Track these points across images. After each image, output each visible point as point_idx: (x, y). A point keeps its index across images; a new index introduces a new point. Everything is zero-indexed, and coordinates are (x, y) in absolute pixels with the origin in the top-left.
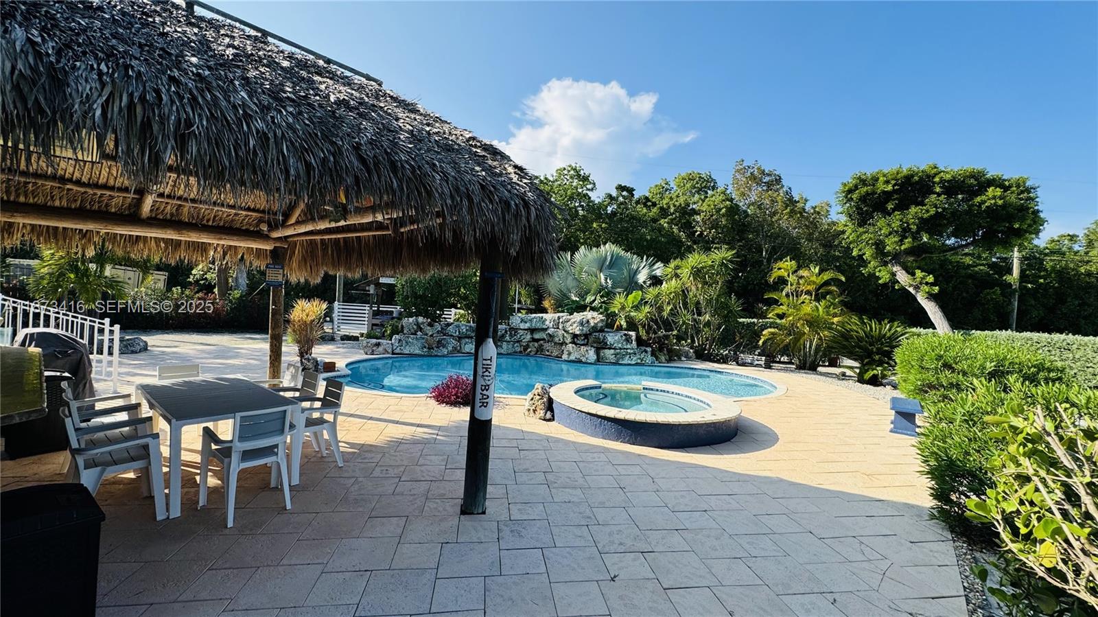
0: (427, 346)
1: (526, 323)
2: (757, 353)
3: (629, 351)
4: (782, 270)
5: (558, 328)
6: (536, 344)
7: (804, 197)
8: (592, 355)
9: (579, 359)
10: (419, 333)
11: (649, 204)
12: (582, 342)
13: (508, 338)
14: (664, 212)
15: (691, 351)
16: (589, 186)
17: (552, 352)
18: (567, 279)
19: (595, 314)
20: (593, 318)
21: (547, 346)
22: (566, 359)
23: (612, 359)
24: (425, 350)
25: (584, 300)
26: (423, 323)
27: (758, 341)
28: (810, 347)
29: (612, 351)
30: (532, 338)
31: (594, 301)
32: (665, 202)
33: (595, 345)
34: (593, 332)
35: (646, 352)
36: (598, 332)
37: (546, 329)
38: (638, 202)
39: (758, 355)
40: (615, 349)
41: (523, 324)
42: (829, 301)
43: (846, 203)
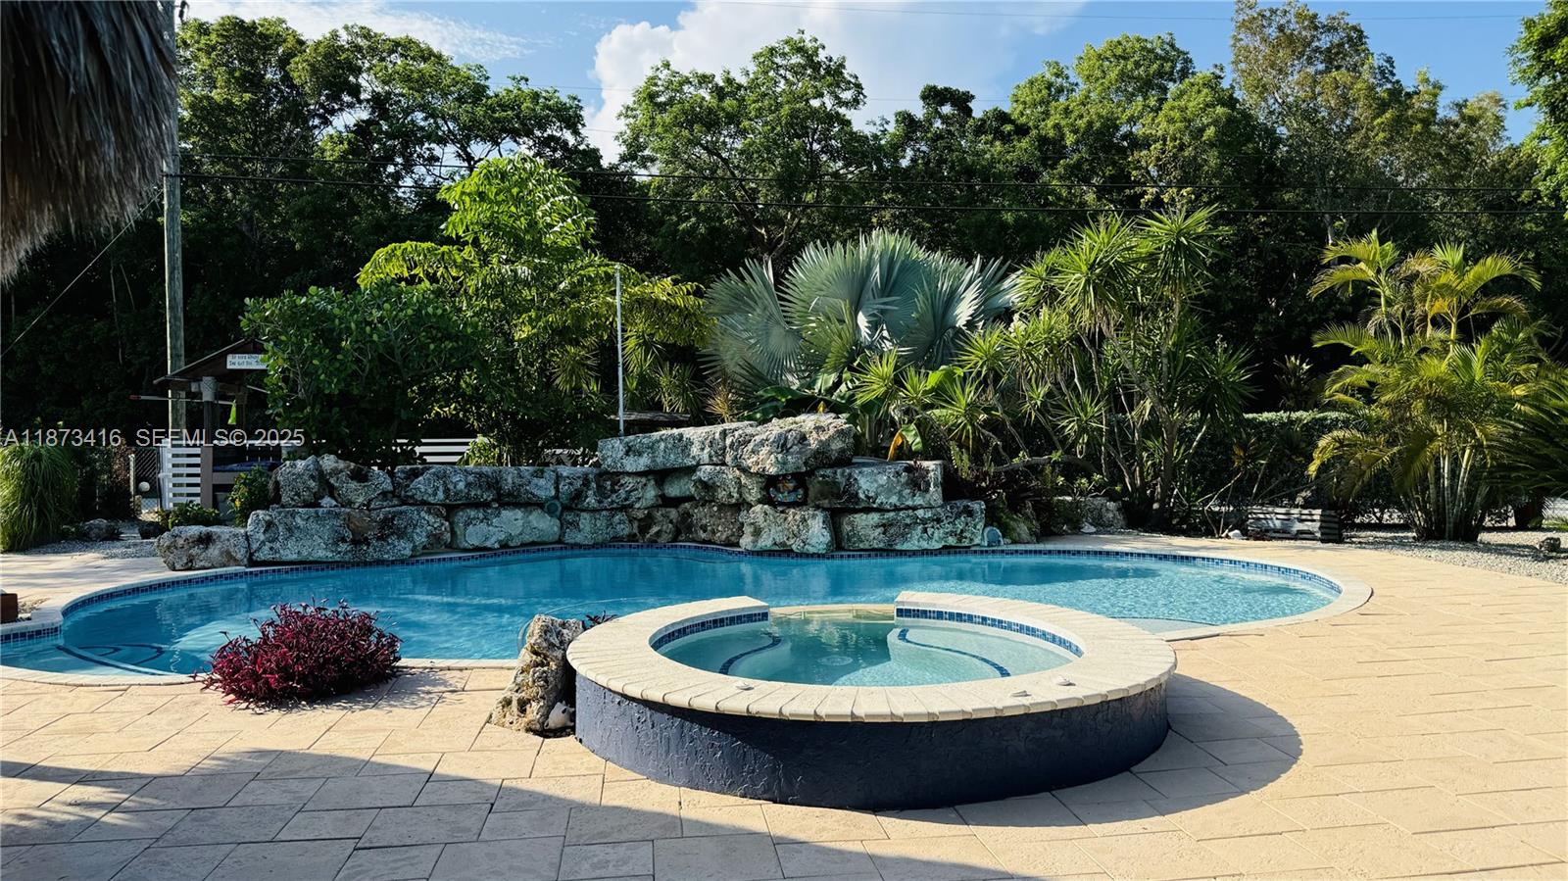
0: (349, 535)
1: (640, 454)
2: (1299, 500)
3: (920, 513)
4: (1362, 265)
5: (724, 464)
6: (673, 513)
7: (1432, 80)
8: (817, 532)
9: (783, 544)
10: (327, 501)
11: (1008, 128)
12: (791, 498)
13: (591, 500)
14: (1050, 149)
15: (1111, 505)
16: (847, 95)
17: (714, 533)
18: (768, 334)
19: (826, 419)
20: (818, 426)
21: (701, 515)
22: (749, 548)
23: (875, 537)
24: (343, 547)
25: (810, 386)
26: (336, 472)
27: (1306, 467)
28: (1454, 474)
29: (875, 517)
30: (663, 497)
31: (837, 385)
32: (1050, 123)
33: (826, 503)
34: (818, 468)
35: (970, 513)
36: (831, 466)
37: (692, 470)
38: (981, 128)
39: (1303, 507)
40: (880, 510)
41: (631, 458)
42: (1499, 339)
43: (1540, 75)
